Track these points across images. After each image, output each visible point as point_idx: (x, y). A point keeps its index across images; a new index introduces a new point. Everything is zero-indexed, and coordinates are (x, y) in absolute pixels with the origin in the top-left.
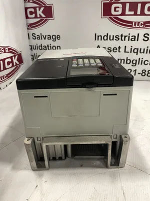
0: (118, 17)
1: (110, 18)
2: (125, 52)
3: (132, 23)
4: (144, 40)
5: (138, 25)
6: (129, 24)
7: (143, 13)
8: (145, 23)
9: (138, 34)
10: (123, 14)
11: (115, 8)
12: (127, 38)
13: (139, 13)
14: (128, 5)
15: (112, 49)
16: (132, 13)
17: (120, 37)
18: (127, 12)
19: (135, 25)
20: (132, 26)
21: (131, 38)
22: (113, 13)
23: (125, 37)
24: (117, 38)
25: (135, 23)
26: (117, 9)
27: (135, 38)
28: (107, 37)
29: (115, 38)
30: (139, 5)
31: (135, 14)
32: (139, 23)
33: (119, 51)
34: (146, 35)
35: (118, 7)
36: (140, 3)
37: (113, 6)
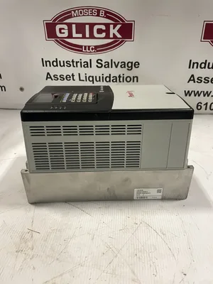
0: (66, 40)
1: (56, 40)
2: (80, 80)
3: (81, 47)
4: (97, 66)
5: (89, 49)
6: (78, 48)
7: (92, 36)
8: (96, 47)
9: (91, 60)
10: (70, 36)
11: (60, 29)
12: (79, 64)
13: (87, 35)
14: (74, 26)
15: (65, 77)
16: (80, 35)
17: (71, 63)
18: (74, 35)
19: (85, 49)
20: (82, 51)
21: (83, 64)
22: (59, 35)
23: (77, 63)
24: (68, 64)
25: (85, 47)
26: (63, 31)
27: (87, 65)
28: (56, 63)
29: (66, 64)
30: (87, 27)
31: (84, 37)
32: (89, 47)
33: (74, 80)
34: (99, 61)
35: (64, 29)
36: (87, 24)
37: (58, 27)
